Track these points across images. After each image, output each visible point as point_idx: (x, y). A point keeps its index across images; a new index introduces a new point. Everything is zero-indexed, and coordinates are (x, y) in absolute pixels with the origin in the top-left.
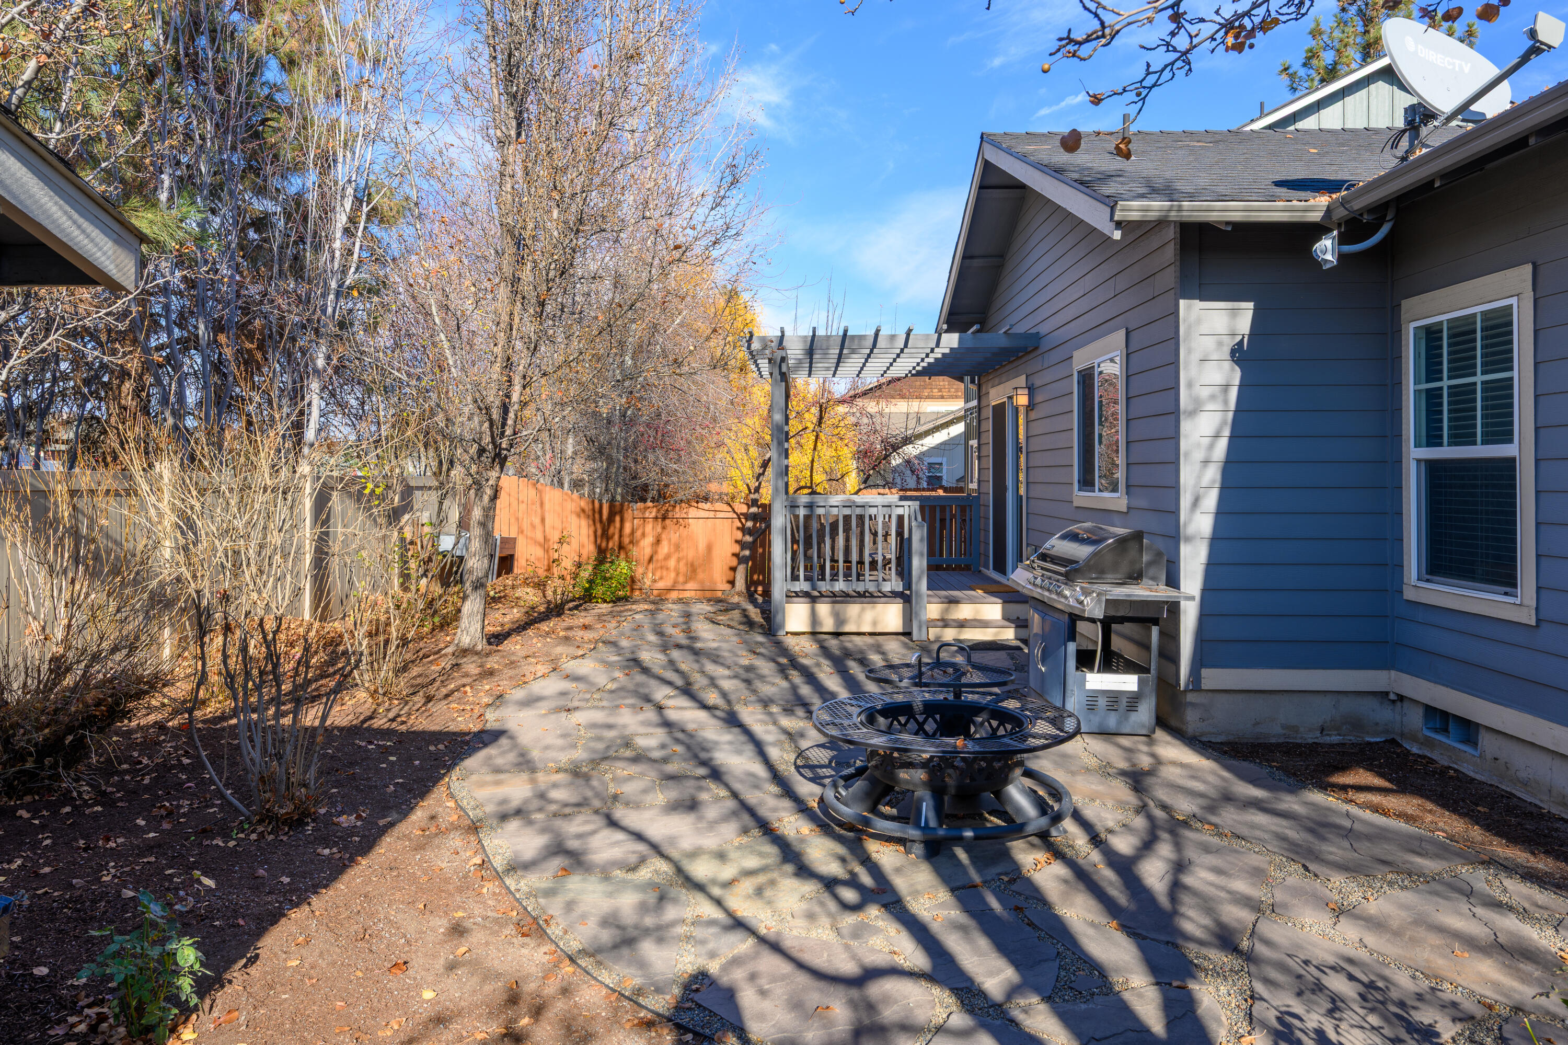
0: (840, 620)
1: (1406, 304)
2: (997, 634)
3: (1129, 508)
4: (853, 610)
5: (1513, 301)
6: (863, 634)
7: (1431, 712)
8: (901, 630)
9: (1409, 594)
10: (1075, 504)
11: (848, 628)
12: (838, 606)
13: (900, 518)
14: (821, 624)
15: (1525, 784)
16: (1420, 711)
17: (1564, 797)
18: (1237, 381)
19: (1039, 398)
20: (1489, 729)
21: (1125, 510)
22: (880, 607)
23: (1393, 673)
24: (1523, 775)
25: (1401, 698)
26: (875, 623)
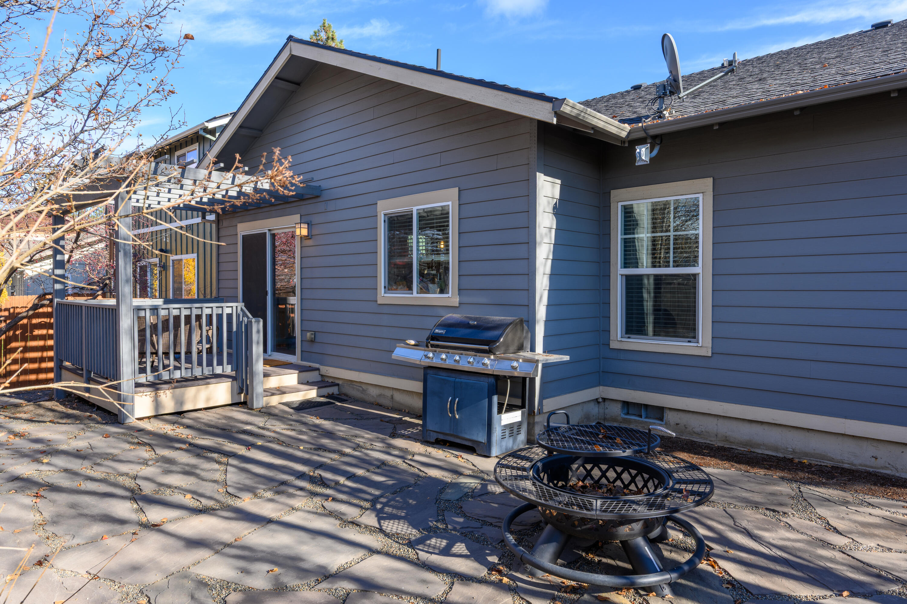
0: (180, 401)
1: (614, 193)
2: (305, 395)
3: (460, 304)
4: (191, 392)
5: (700, 196)
6: (200, 410)
7: (627, 405)
8: (230, 402)
9: (614, 345)
10: (379, 302)
11: (187, 407)
12: (178, 391)
13: (230, 316)
14: (163, 407)
15: (698, 434)
16: (619, 406)
17: (726, 437)
18: (555, 227)
19: (315, 232)
20: (670, 409)
21: (458, 305)
22: (211, 386)
23: (601, 387)
24: (697, 430)
25: (604, 400)
26: (208, 400)
